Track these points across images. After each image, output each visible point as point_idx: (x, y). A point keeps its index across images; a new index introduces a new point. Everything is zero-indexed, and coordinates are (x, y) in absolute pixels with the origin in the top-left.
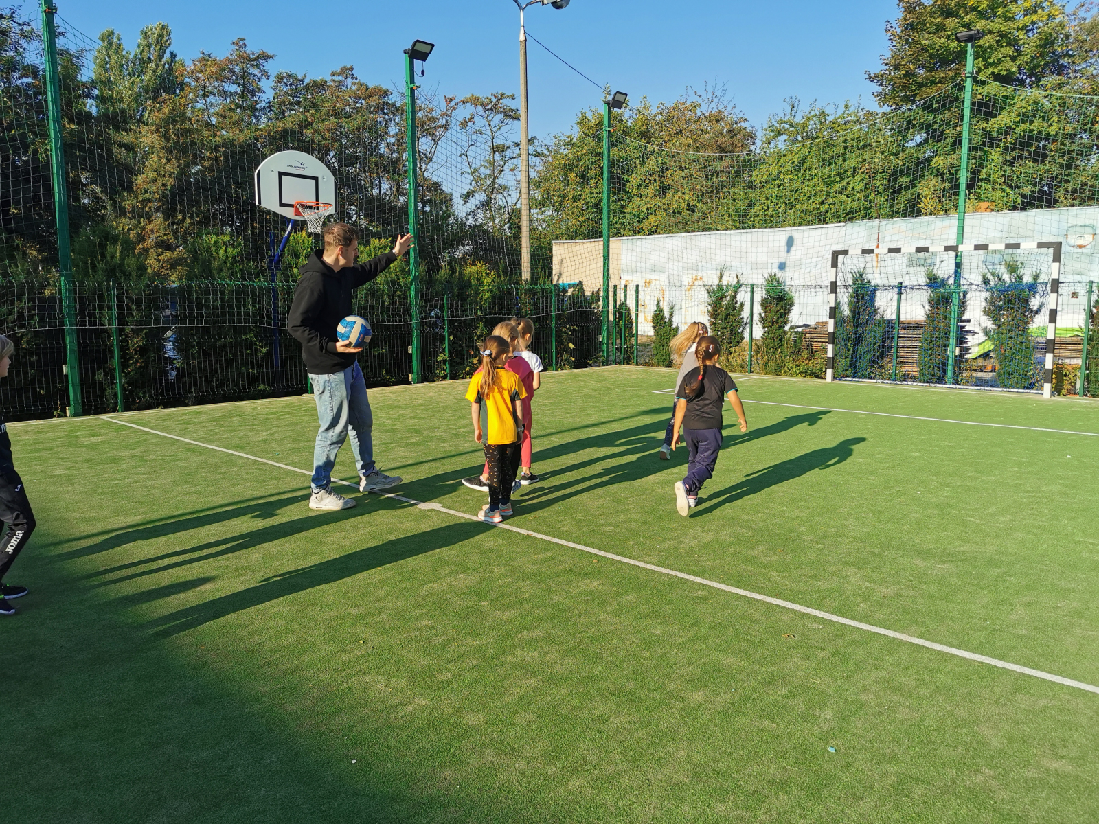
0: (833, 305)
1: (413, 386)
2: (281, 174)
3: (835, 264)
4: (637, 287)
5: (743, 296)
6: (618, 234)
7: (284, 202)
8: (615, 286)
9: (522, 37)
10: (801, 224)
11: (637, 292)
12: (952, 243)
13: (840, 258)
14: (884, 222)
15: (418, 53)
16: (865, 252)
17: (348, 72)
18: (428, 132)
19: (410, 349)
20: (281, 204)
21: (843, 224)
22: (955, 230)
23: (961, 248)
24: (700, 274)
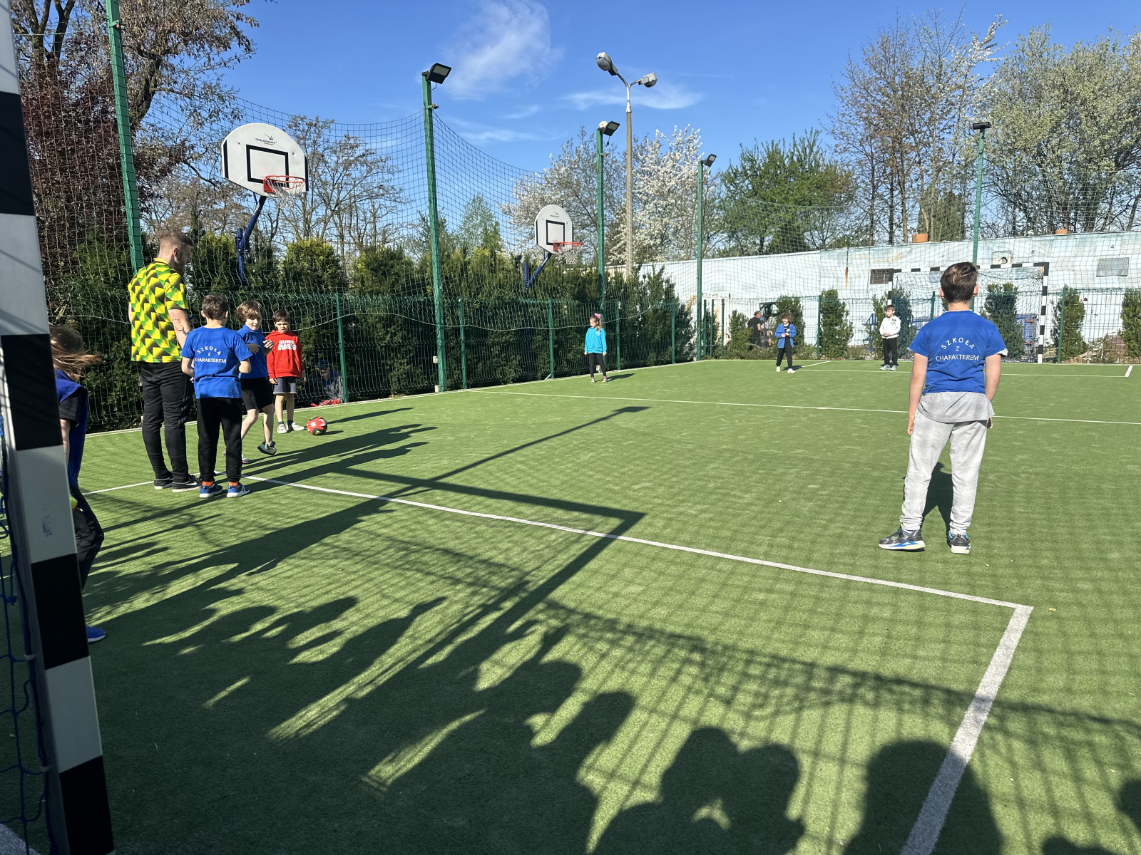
2: (547, 221)
4: (723, 300)
7: (549, 241)
8: (705, 301)
9: (628, 110)
11: (723, 304)
14: (852, 249)
15: (609, 131)
16: (913, 270)
20: (548, 244)
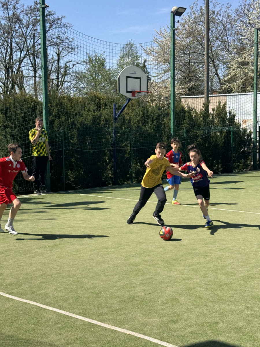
7: (128, 90)
15: (178, 13)
20: (127, 92)
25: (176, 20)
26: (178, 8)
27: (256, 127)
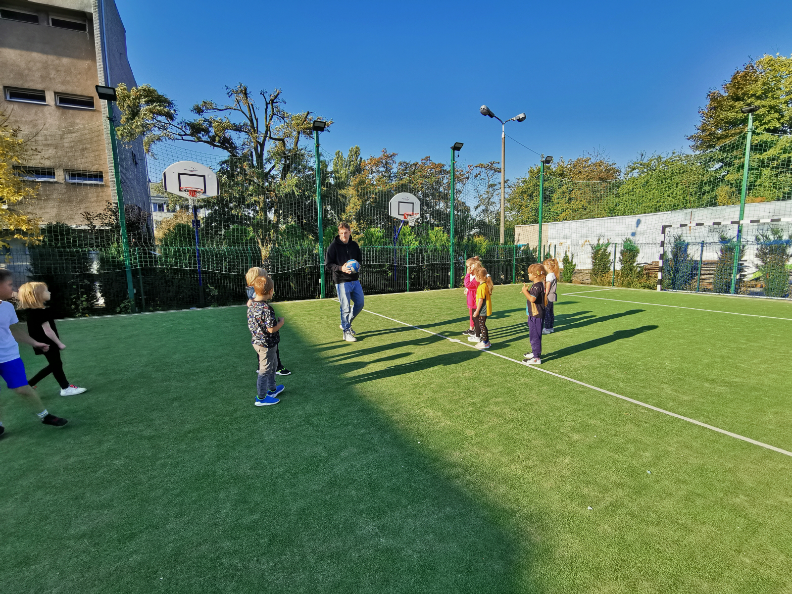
0: (662, 253)
1: (450, 289)
3: (663, 232)
4: (555, 245)
5: (610, 249)
6: (547, 221)
7: (400, 213)
8: (544, 245)
9: (503, 136)
10: (645, 213)
11: (555, 248)
12: (736, 220)
13: (667, 229)
14: (694, 210)
15: (457, 148)
16: (681, 226)
17: (428, 158)
18: (460, 181)
19: (449, 274)
20: (399, 215)
21: (670, 212)
22: (738, 213)
23: (741, 222)
24: (588, 239)
25: (456, 155)
26: (455, 144)
27: (541, 245)
